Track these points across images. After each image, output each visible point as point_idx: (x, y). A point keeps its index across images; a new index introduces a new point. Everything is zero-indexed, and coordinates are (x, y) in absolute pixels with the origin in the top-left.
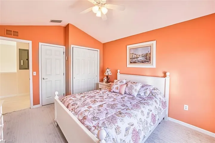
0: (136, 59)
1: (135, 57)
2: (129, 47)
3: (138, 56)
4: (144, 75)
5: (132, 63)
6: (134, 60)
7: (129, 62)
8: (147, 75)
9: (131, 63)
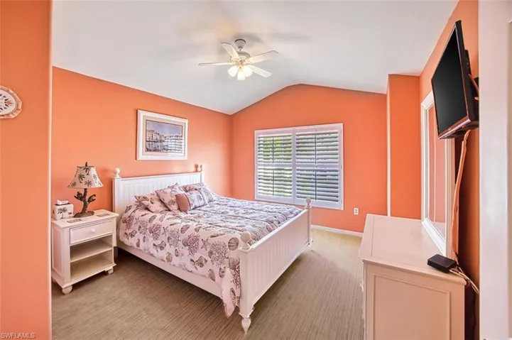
0: (159, 144)
1: (157, 139)
2: (144, 116)
3: (163, 139)
4: (172, 172)
5: (150, 150)
6: (155, 145)
7: (144, 149)
8: (176, 171)
9: (148, 150)
